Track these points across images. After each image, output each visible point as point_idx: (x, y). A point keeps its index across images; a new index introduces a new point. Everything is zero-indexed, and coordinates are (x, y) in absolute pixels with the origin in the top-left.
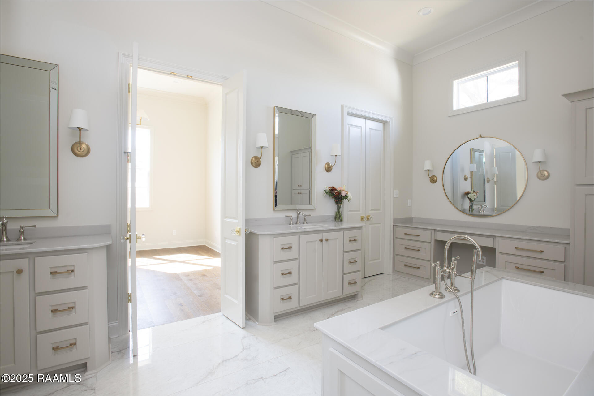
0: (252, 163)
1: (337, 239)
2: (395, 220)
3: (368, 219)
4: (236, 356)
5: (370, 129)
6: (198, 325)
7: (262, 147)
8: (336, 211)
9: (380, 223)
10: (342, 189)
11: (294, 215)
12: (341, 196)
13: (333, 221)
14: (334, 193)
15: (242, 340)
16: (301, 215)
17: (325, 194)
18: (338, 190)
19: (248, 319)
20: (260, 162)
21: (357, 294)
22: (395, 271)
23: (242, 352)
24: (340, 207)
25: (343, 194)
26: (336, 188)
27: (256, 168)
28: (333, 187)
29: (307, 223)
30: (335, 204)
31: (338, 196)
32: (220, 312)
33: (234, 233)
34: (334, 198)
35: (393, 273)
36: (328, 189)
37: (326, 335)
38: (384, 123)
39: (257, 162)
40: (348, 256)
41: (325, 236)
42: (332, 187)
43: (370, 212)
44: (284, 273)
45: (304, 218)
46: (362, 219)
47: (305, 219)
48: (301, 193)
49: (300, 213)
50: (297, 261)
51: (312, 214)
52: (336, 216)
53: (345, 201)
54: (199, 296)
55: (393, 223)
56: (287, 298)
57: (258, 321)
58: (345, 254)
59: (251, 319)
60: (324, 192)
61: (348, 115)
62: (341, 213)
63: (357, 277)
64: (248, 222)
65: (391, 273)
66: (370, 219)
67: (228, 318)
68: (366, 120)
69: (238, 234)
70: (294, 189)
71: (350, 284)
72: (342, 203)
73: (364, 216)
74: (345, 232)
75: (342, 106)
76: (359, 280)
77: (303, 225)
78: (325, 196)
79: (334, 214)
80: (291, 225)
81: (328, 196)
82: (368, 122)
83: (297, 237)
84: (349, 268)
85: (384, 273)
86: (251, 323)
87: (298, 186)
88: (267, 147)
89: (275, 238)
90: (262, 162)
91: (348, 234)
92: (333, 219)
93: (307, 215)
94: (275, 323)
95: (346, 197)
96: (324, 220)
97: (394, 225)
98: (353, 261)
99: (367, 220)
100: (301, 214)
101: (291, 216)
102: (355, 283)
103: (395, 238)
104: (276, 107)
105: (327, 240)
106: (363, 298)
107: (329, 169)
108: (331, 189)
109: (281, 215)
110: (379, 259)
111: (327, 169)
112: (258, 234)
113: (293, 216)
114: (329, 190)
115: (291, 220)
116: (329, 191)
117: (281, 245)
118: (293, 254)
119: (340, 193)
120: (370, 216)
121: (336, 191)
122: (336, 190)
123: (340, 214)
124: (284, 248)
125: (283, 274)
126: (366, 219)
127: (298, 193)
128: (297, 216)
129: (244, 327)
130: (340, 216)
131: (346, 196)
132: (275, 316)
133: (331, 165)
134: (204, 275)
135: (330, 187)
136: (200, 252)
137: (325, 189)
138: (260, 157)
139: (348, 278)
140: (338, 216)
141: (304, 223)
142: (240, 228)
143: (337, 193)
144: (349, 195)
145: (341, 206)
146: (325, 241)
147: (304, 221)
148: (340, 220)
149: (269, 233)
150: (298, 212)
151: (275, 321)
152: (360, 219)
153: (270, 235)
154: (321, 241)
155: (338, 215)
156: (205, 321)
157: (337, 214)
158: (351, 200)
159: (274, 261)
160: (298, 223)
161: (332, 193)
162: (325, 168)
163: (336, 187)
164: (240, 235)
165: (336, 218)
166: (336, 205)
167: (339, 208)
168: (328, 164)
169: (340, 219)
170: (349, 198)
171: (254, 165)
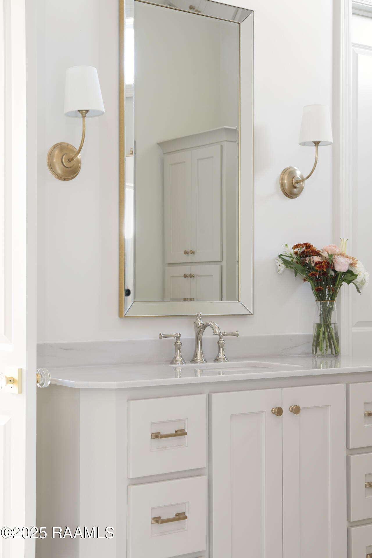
0: (51, 167)
1: (326, 406)
7: (84, 113)
8: (319, 321)
10: (338, 251)
11: (187, 333)
12: (333, 274)
13: (307, 353)
14: (310, 264)
16: (208, 334)
17: (283, 265)
18: (325, 255)
20: (79, 162)
24: (331, 309)
25: (341, 265)
26: (318, 249)
27: (64, 181)
28: (308, 246)
29: (226, 359)
30: (315, 298)
31: (325, 274)
34: (312, 279)
36: (292, 251)
39: (70, 160)
40: (363, 465)
41: (288, 397)
42: (305, 244)
44: (163, 518)
45: (219, 343)
47: (220, 346)
48: (192, 276)
49: (205, 326)
50: (205, 478)
51: (243, 330)
52: (318, 336)
60: (280, 262)
62: (333, 326)
69: (14, 389)
70: (170, 264)
72: (337, 295)
77: (214, 364)
78: (283, 272)
79: (311, 332)
80: (179, 365)
81: (290, 273)
83: (203, 398)
87: (186, 253)
88: (102, 113)
89: (132, 402)
91: (362, 393)
92: (309, 348)
93: (227, 334)
95: (349, 277)
96: (277, 349)
100: (208, 329)
101: (178, 337)
105: (296, 410)
107: (291, 188)
108: (299, 250)
109: (145, 334)
111: (287, 187)
112: (79, 390)
113: (181, 338)
114: (296, 253)
115: (178, 347)
116: (294, 256)
117: (152, 424)
118: (189, 453)
119: (329, 264)
121: (316, 259)
122: (317, 254)
123: (329, 333)
124: (163, 433)
125: (157, 520)
127: (185, 276)
128: (194, 337)
130: (330, 338)
131: (349, 271)
133: (302, 176)
135: (297, 246)
137: (282, 250)
138: (77, 148)
139: (364, 537)
140: (324, 338)
141: (217, 360)
142: (20, 372)
143: (321, 263)
144: (361, 270)
145: (332, 304)
146: (291, 414)
147: (217, 354)
148: (329, 351)
150: (200, 322)
153: (117, 390)
154: (279, 412)
155: (324, 333)
157: (322, 329)
158: (366, 285)
159: (131, 477)
160: (198, 359)
161: (304, 264)
162: (282, 186)
163: (317, 246)
164: (20, 391)
165: (317, 342)
166: (319, 302)
167: (326, 313)
168: (289, 173)
169: (331, 347)
170: (358, 279)
171: (60, 171)
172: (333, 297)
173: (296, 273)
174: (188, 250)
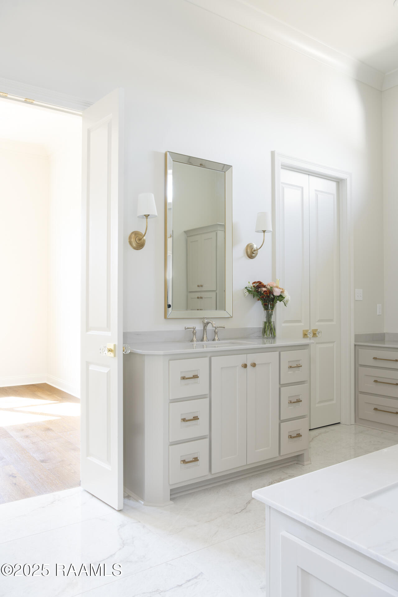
0: (131, 243)
1: (269, 363)
2: (357, 337)
3: (314, 335)
4: (111, 556)
5: (316, 190)
6: (43, 507)
7: (147, 216)
8: (266, 320)
9: (333, 342)
10: (275, 285)
11: (199, 327)
12: (273, 297)
13: (260, 337)
14: (261, 292)
15: (119, 529)
16: (209, 327)
17: (247, 293)
18: (269, 287)
19: (127, 496)
20: (144, 241)
21: (304, 454)
22: (359, 419)
23: (120, 549)
25: (277, 292)
27: (137, 250)
28: (260, 283)
29: (219, 340)
30: (263, 309)
31: (269, 297)
32: (80, 485)
33: (105, 353)
34: (262, 300)
35: (355, 422)
36: (252, 285)
37: (273, 508)
38: (339, 182)
39: (140, 240)
40: (287, 392)
41: (250, 358)
42: (258, 282)
43: (317, 323)
44: (187, 419)
45: (215, 332)
46: (305, 335)
47: (216, 333)
48: (201, 298)
49: (208, 323)
50: (208, 399)
51: (228, 325)
52: (265, 328)
53: (279, 305)
54: (42, 461)
55: (355, 342)
56: (192, 459)
57: (142, 498)
58: (282, 389)
59: (130, 497)
60: (246, 290)
61: (281, 168)
62: (272, 323)
63: (301, 426)
64: (126, 337)
65: (353, 422)
66: (317, 335)
67: (93, 495)
68: (310, 176)
69: (112, 354)
70: (191, 292)
71: (291, 437)
72: (275, 307)
73: (308, 330)
74: (282, 353)
75: (273, 153)
76: (304, 431)
77: (213, 342)
78: (247, 296)
79: (262, 326)
80: (195, 343)
81: (251, 296)
82: (313, 179)
83: (207, 359)
84: (288, 411)
85: (341, 423)
86: (131, 502)
87: (198, 286)
88: (156, 216)
89: (171, 361)
90: (146, 241)
91: (287, 357)
92: (261, 334)
93: (219, 327)
94: (172, 502)
95: (280, 298)
96: (245, 335)
97: (355, 345)
98: (296, 401)
99: (313, 337)
100: (210, 324)
101: (194, 329)
102: (299, 435)
103: (358, 365)
104: (168, 153)
105: (254, 365)
106: (311, 461)
107: (251, 253)
108: (255, 285)
109: (178, 327)
110: (332, 400)
111: (249, 253)
112: (144, 355)
113: (196, 329)
114: (254, 286)
115: (194, 333)
116: (253, 288)
117: (181, 372)
118: (200, 387)
119: (270, 292)
120: (317, 330)
121: (264, 289)
122: (264, 286)
123: (270, 326)
124: (187, 377)
125: (184, 420)
126: (312, 335)
127: (198, 298)
128: (203, 328)
129: (121, 508)
130: (271, 329)
131: (281, 296)
132: (171, 490)
133: (257, 248)
134: (48, 429)
135: (254, 283)
136: (39, 394)
137: (247, 285)
138: (144, 234)
139: (288, 428)
140: (268, 329)
141: (214, 340)
142: (115, 346)
143: (267, 291)
144: (287, 295)
145: (272, 312)
146: (252, 367)
147: (214, 337)
148: (271, 335)
149: (161, 352)
150: (206, 321)
151: (171, 499)
152: (302, 335)
153: (163, 355)
154: (245, 366)
156: (55, 501)
157: (267, 325)
158: (289, 302)
159: (171, 399)
160: (205, 339)
161: (258, 292)
162: (247, 253)
163: (265, 283)
164: (115, 356)
165: (264, 331)
166: (266, 311)
167: (269, 316)
168: (250, 246)
169: (271, 334)
170: (285, 299)
171: (134, 245)
172: (272, 308)
173: (254, 296)
174: (200, 284)
